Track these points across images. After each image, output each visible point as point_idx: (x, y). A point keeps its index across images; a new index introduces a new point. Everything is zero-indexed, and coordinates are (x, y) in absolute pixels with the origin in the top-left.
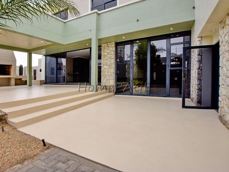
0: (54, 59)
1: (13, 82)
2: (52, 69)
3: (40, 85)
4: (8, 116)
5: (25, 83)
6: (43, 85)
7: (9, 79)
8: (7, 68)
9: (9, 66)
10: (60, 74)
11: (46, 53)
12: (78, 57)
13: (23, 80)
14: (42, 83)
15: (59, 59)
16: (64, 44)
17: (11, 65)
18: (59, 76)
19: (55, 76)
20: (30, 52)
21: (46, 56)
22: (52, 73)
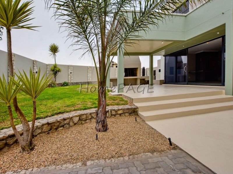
0: (173, 58)
1: (139, 82)
2: (171, 69)
3: (160, 84)
4: (139, 109)
5: (147, 83)
6: (163, 84)
7: (136, 79)
8: (134, 71)
9: (136, 69)
10: (180, 73)
11: (165, 53)
12: (202, 51)
13: (146, 80)
14: (162, 83)
15: (179, 57)
16: (186, 40)
17: (137, 68)
18: (178, 75)
19: (174, 75)
20: (151, 54)
21: (165, 56)
22: (171, 73)
